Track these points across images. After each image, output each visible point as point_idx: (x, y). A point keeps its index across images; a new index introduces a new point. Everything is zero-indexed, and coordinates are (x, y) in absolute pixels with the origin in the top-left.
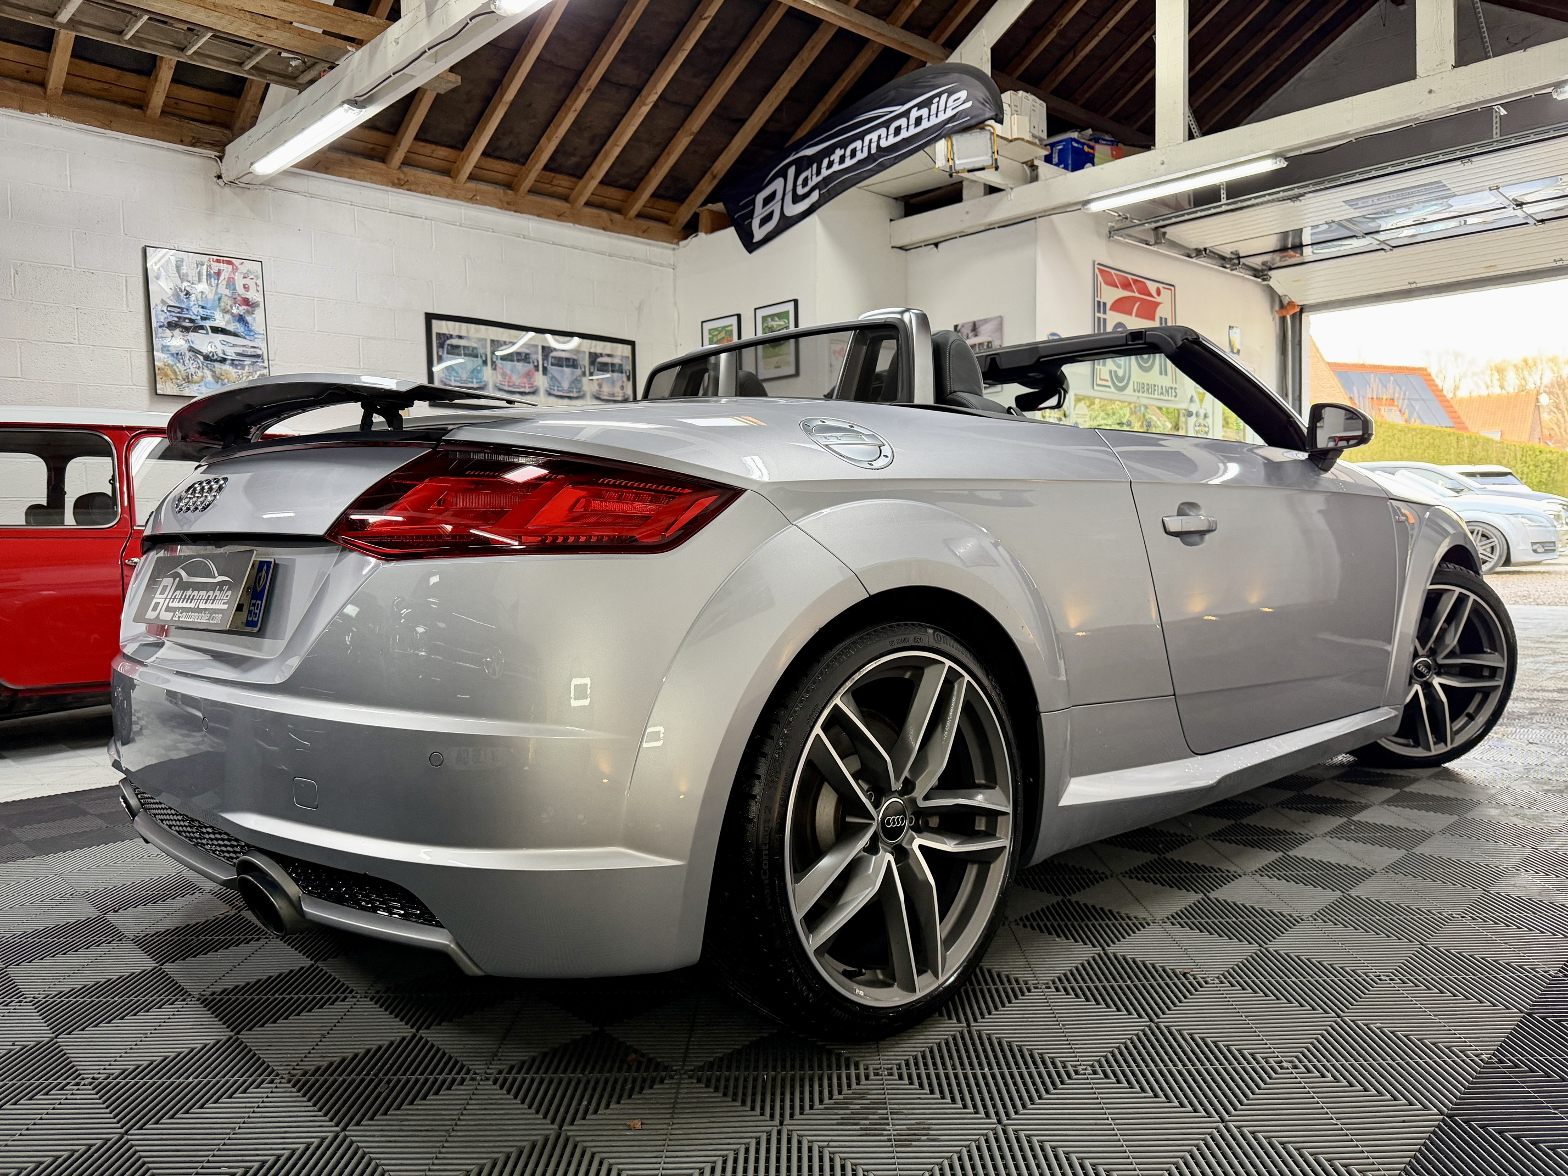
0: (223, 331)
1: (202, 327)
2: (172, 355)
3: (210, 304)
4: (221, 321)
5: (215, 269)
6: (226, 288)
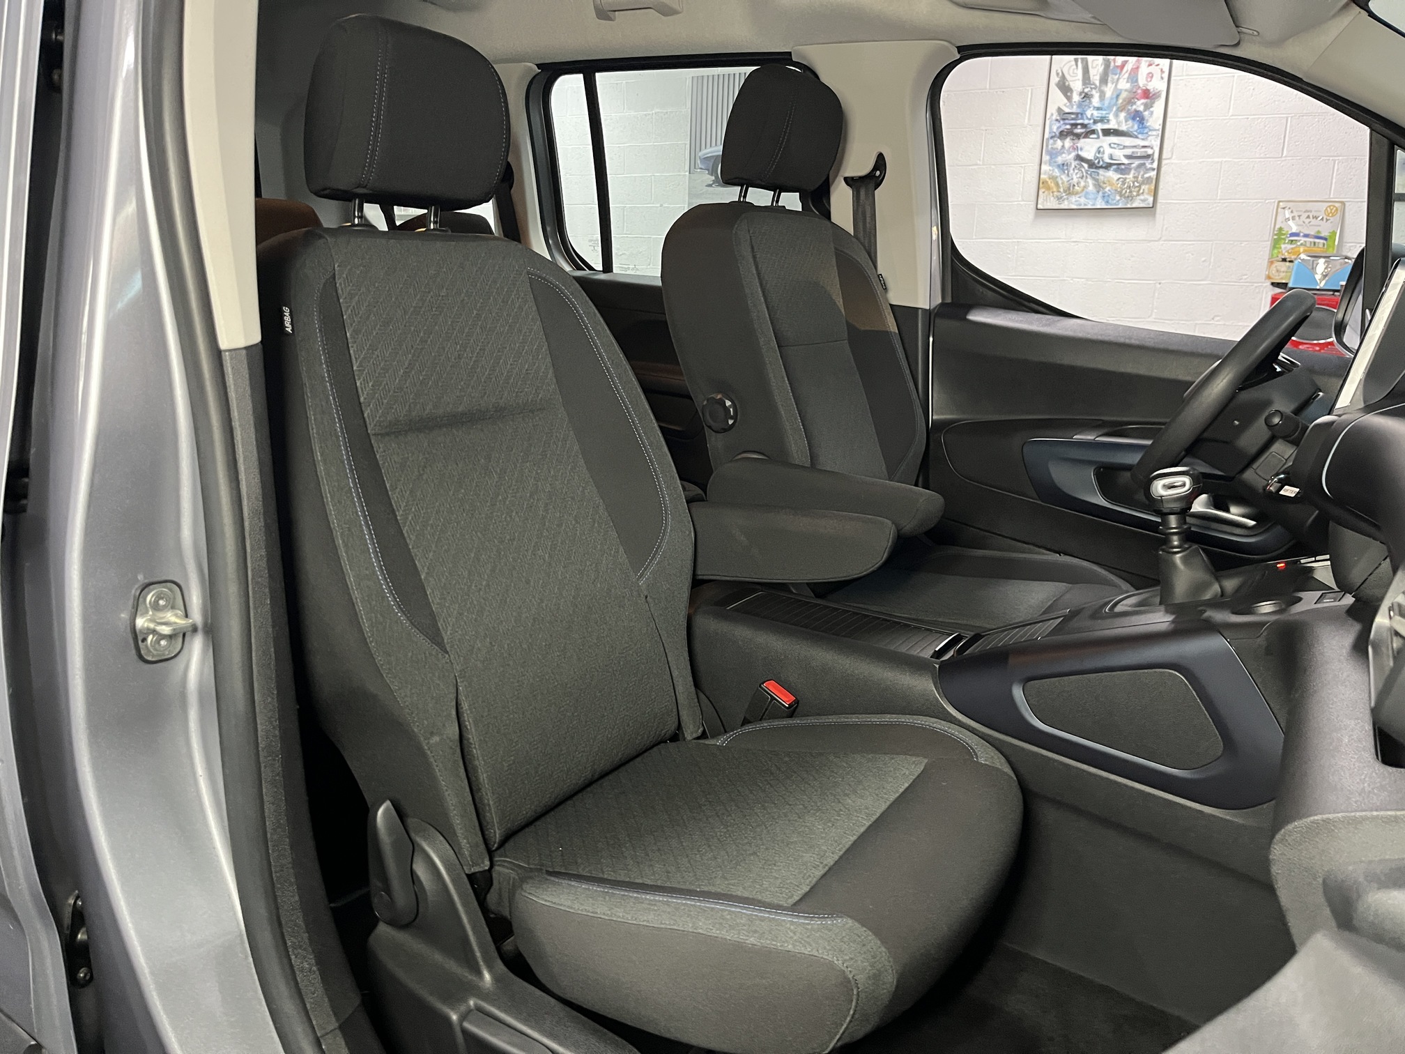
0: (1117, 133)
1: (1093, 132)
2: (1059, 166)
3: (1106, 104)
4: (1115, 121)
5: (1119, 63)
6: (1128, 81)
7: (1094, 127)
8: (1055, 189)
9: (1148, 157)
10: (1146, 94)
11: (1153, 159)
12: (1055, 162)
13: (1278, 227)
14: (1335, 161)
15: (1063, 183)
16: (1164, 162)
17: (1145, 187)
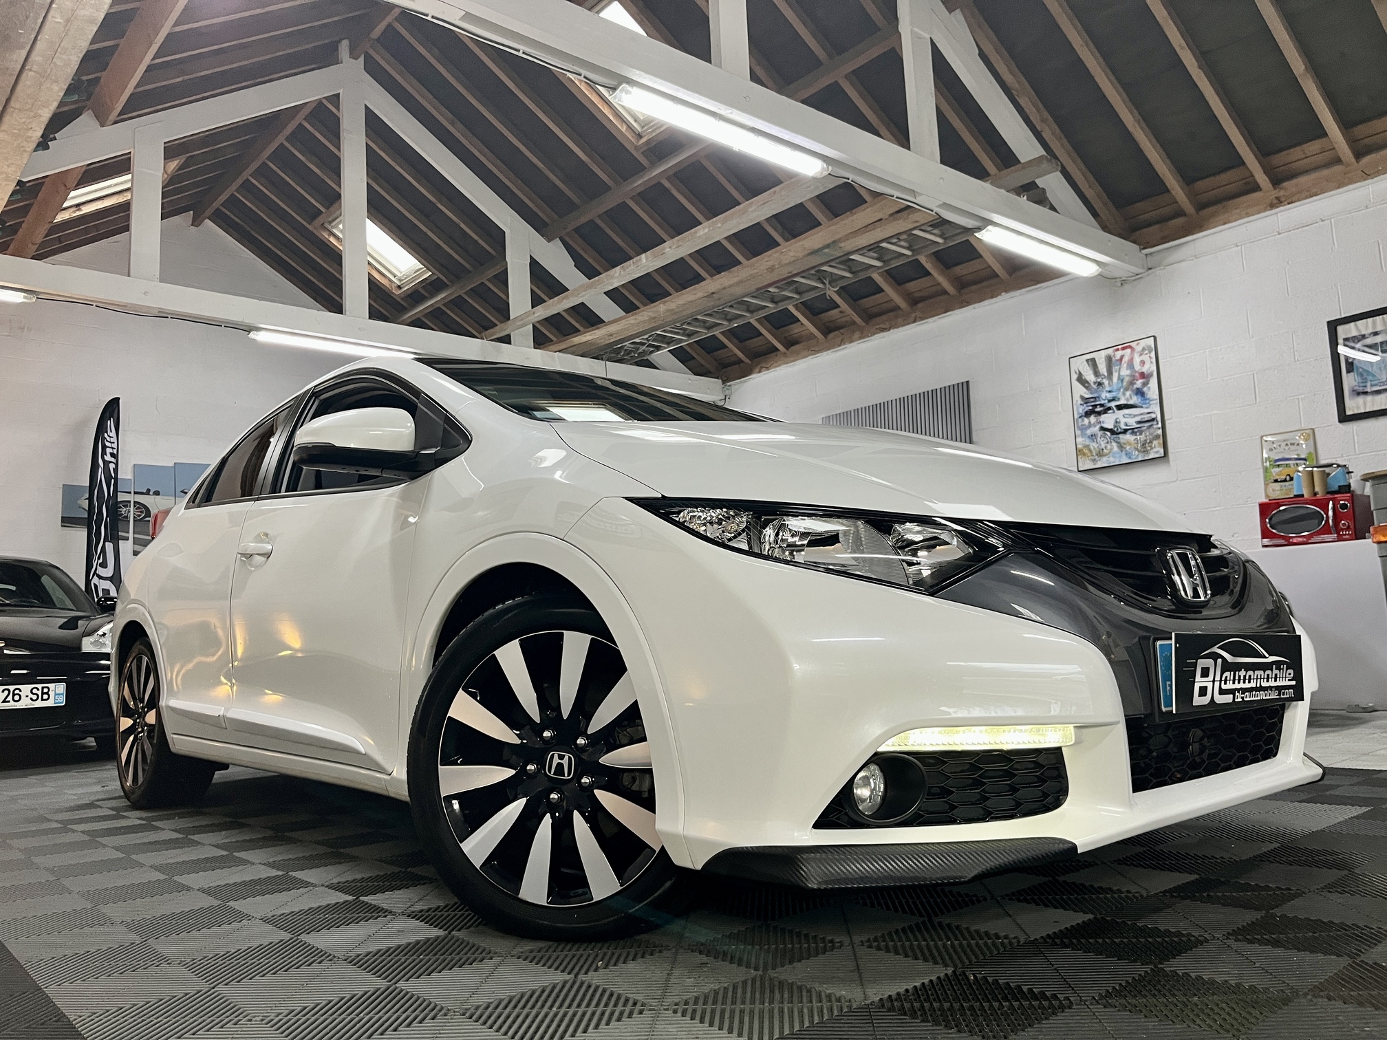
0: (1127, 406)
1: (1110, 408)
2: (1089, 437)
3: (1115, 387)
4: (1123, 398)
5: (1118, 357)
6: (1127, 369)
7: (1109, 405)
8: (1089, 455)
9: (1153, 420)
10: (1143, 375)
11: (1157, 421)
12: (1086, 434)
13: (1265, 455)
14: (1298, 399)
15: (1094, 449)
16: (1167, 423)
17: (1155, 442)
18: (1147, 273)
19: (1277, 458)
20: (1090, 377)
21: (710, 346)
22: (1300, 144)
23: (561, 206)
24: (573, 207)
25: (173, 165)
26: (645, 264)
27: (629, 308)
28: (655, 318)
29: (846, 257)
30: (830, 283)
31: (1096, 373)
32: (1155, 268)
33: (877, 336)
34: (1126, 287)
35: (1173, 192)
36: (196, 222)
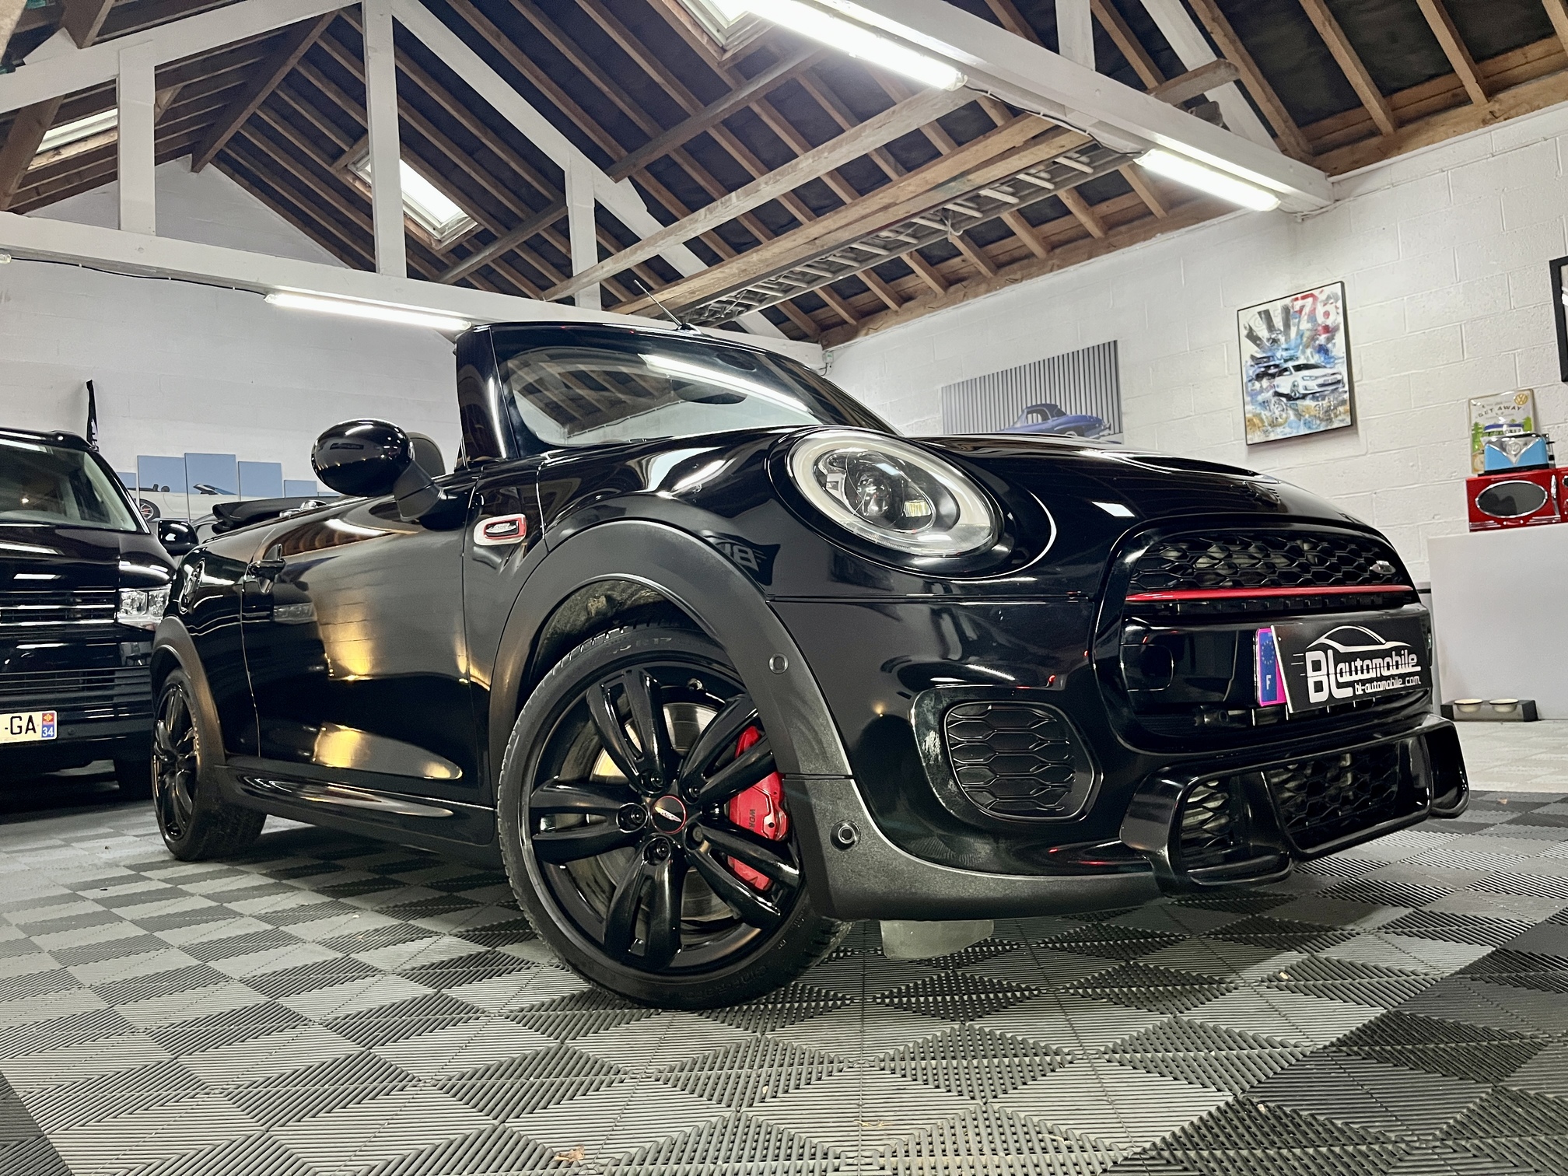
0: (1307, 367)
1: (1286, 370)
2: (1260, 404)
3: (1293, 344)
4: (1302, 357)
5: (1297, 308)
6: (1308, 322)
7: (1285, 366)
8: (1260, 425)
9: (1339, 382)
10: (1327, 329)
11: (1343, 383)
12: (1256, 401)
13: (1473, 422)
14: (1514, 354)
15: (1267, 418)
16: (1356, 385)
17: (1341, 409)
18: (1332, 207)
19: (1487, 425)
20: (1262, 332)
21: (808, 304)
22: (1520, 46)
23: (630, 138)
24: (647, 139)
25: (168, 96)
26: (735, 205)
27: (712, 259)
28: (745, 270)
29: (975, 193)
30: (952, 226)
31: (1271, 327)
32: (1344, 199)
33: (1006, 289)
34: (1308, 223)
35: (1366, 106)
36: (196, 167)
